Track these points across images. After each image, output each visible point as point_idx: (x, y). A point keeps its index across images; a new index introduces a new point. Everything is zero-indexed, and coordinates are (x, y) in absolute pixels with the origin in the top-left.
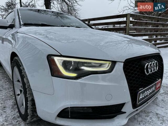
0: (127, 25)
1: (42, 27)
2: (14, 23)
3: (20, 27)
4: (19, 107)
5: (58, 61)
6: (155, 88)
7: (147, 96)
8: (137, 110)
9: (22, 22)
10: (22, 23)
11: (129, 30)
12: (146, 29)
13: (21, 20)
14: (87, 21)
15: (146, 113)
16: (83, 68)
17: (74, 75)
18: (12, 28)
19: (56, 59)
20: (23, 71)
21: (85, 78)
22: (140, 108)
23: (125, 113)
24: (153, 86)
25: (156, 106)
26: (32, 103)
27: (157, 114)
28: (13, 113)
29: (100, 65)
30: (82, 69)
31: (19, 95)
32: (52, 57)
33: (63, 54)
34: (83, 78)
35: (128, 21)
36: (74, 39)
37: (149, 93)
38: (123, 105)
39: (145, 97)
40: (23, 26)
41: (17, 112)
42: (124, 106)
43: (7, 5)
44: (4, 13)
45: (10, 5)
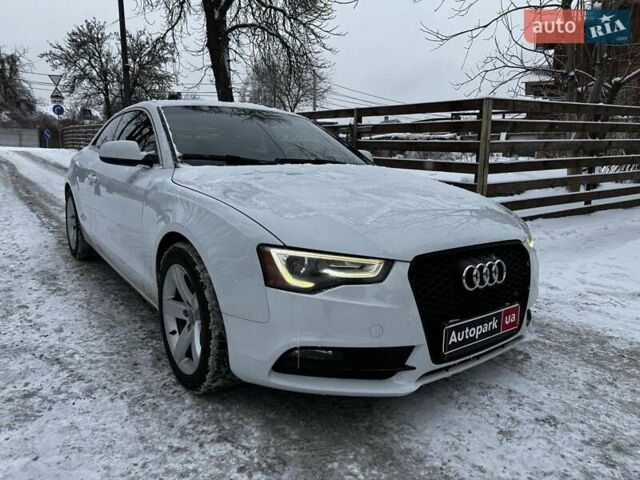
0: (482, 135)
1: (232, 167)
2: (156, 151)
3: (176, 167)
4: (177, 361)
5: (279, 257)
6: (498, 324)
7: (473, 339)
8: (447, 369)
9: (178, 150)
10: (178, 154)
11: (488, 150)
12: (548, 148)
13: (174, 146)
14: (352, 116)
15: (482, 388)
16: (326, 271)
17: (309, 285)
18: (151, 166)
19: (274, 252)
20: (201, 276)
21: (329, 290)
22: (454, 365)
23: (414, 368)
24: (489, 319)
25: (516, 374)
26: (220, 343)
27: (510, 391)
28: (159, 375)
29: (362, 267)
30: (325, 274)
31: (174, 333)
32: (267, 249)
33: (288, 245)
34: (326, 291)
35: (484, 121)
36: (310, 210)
37: (478, 333)
38: (408, 350)
39: (465, 341)
40: (182, 163)
41: (169, 375)
42: (412, 354)
43: (73, 40)
44: (61, 70)
45: (84, 43)
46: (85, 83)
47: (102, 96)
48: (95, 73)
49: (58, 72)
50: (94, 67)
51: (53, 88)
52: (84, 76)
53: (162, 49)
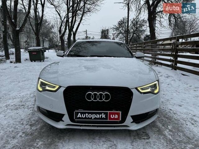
6: (106, 117)
7: (91, 118)
23: (64, 121)
24: (100, 113)
37: (93, 117)
39: (86, 118)
42: (64, 117)
43: (119, 23)
44: (115, 32)
45: (122, 24)
46: (121, 35)
47: (125, 38)
48: (123, 32)
49: (114, 33)
50: (123, 30)
51: (113, 37)
52: (121, 33)
53: (143, 22)
